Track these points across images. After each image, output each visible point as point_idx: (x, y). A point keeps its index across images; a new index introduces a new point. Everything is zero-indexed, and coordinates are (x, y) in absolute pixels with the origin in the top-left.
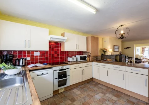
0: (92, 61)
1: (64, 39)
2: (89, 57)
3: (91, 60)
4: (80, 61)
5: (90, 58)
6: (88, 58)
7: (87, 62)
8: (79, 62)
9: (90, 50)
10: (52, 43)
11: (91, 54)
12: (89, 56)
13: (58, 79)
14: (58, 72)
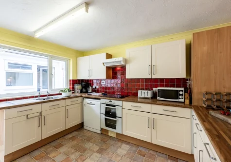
13: (105, 116)
14: (105, 106)
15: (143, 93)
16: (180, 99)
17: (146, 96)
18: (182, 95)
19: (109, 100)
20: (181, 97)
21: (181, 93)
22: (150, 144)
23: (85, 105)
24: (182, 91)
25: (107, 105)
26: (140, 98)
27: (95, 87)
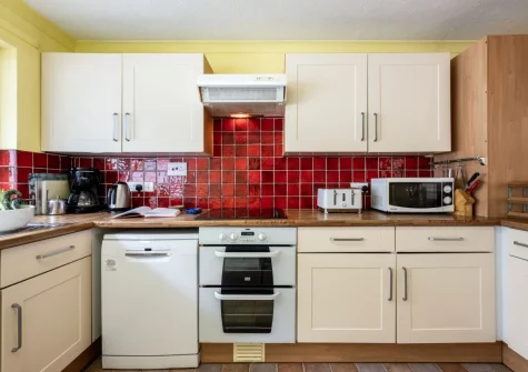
0: (495, 221)
1: (273, 89)
2: (471, 193)
3: (483, 212)
4: (387, 213)
5: (482, 195)
6: (460, 198)
7: (451, 220)
8: (384, 218)
9: (477, 141)
10: (239, 122)
11: (483, 170)
12: (471, 186)
13: (223, 292)
14: (221, 253)
15: (339, 198)
16: (445, 205)
17: (350, 206)
18: (450, 195)
19: (241, 230)
20: (447, 200)
21: (447, 189)
22: (395, 346)
23: (111, 263)
24: (450, 184)
25: (230, 248)
26: (331, 212)
27: (139, 188)
